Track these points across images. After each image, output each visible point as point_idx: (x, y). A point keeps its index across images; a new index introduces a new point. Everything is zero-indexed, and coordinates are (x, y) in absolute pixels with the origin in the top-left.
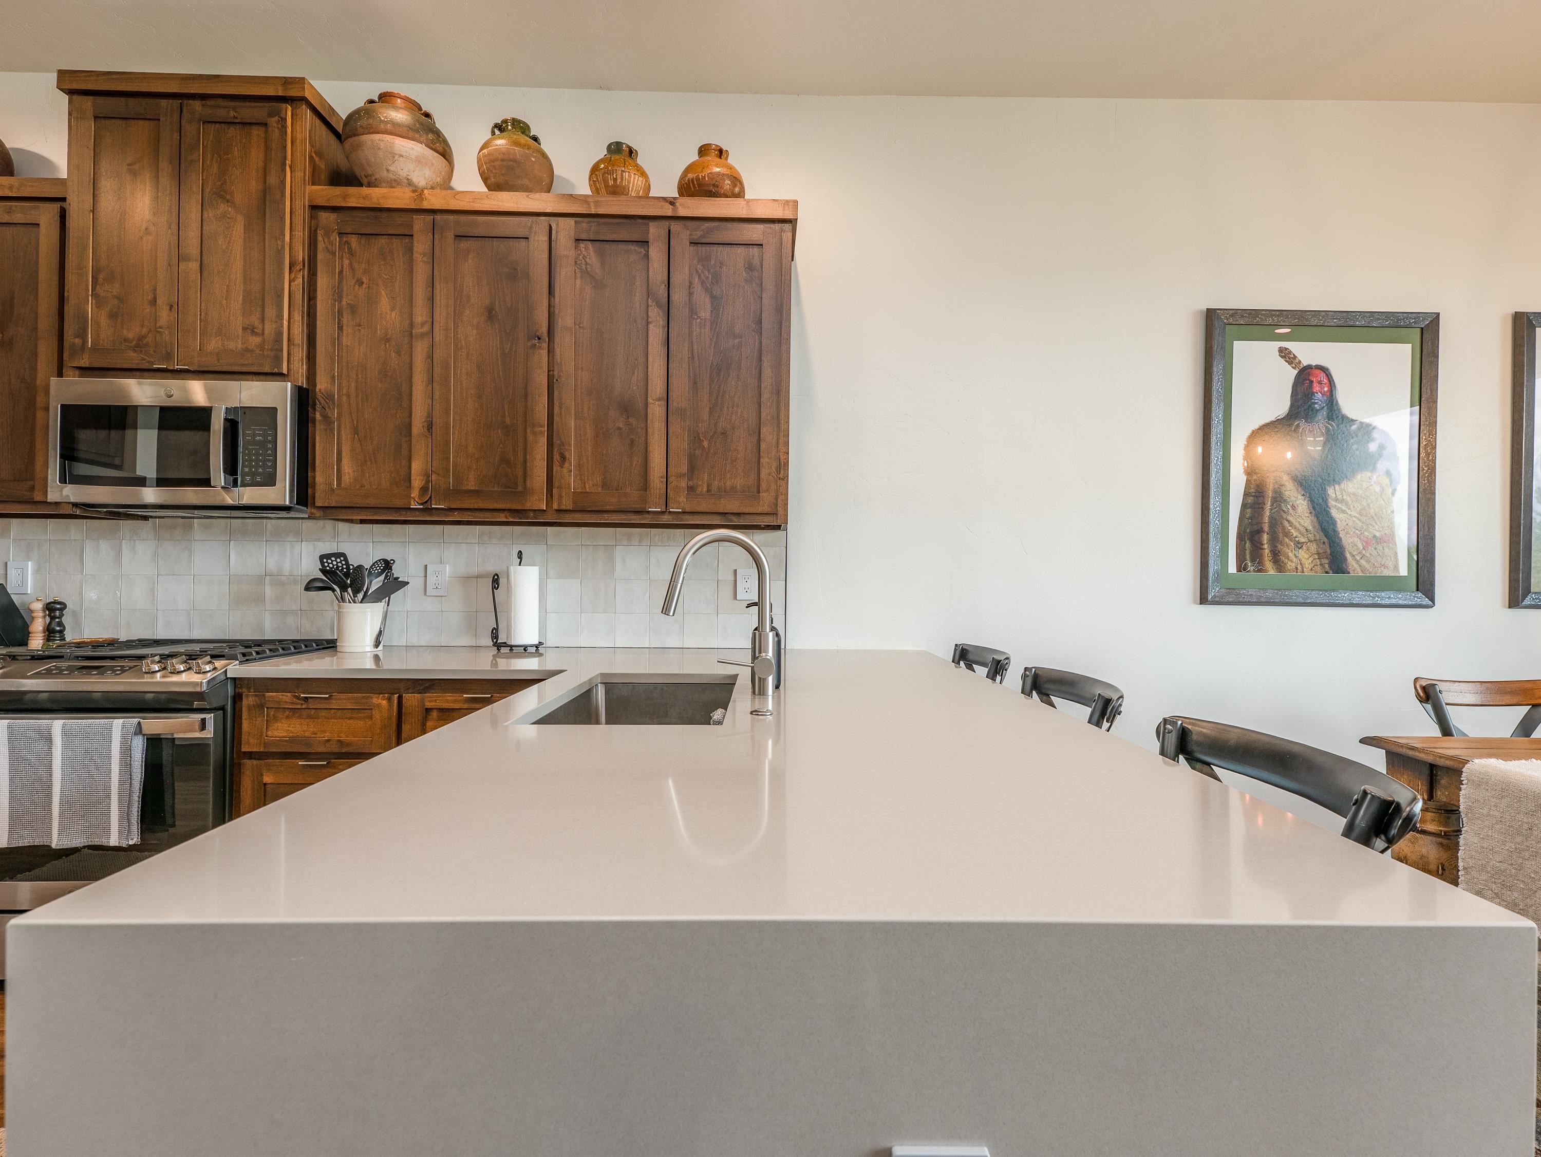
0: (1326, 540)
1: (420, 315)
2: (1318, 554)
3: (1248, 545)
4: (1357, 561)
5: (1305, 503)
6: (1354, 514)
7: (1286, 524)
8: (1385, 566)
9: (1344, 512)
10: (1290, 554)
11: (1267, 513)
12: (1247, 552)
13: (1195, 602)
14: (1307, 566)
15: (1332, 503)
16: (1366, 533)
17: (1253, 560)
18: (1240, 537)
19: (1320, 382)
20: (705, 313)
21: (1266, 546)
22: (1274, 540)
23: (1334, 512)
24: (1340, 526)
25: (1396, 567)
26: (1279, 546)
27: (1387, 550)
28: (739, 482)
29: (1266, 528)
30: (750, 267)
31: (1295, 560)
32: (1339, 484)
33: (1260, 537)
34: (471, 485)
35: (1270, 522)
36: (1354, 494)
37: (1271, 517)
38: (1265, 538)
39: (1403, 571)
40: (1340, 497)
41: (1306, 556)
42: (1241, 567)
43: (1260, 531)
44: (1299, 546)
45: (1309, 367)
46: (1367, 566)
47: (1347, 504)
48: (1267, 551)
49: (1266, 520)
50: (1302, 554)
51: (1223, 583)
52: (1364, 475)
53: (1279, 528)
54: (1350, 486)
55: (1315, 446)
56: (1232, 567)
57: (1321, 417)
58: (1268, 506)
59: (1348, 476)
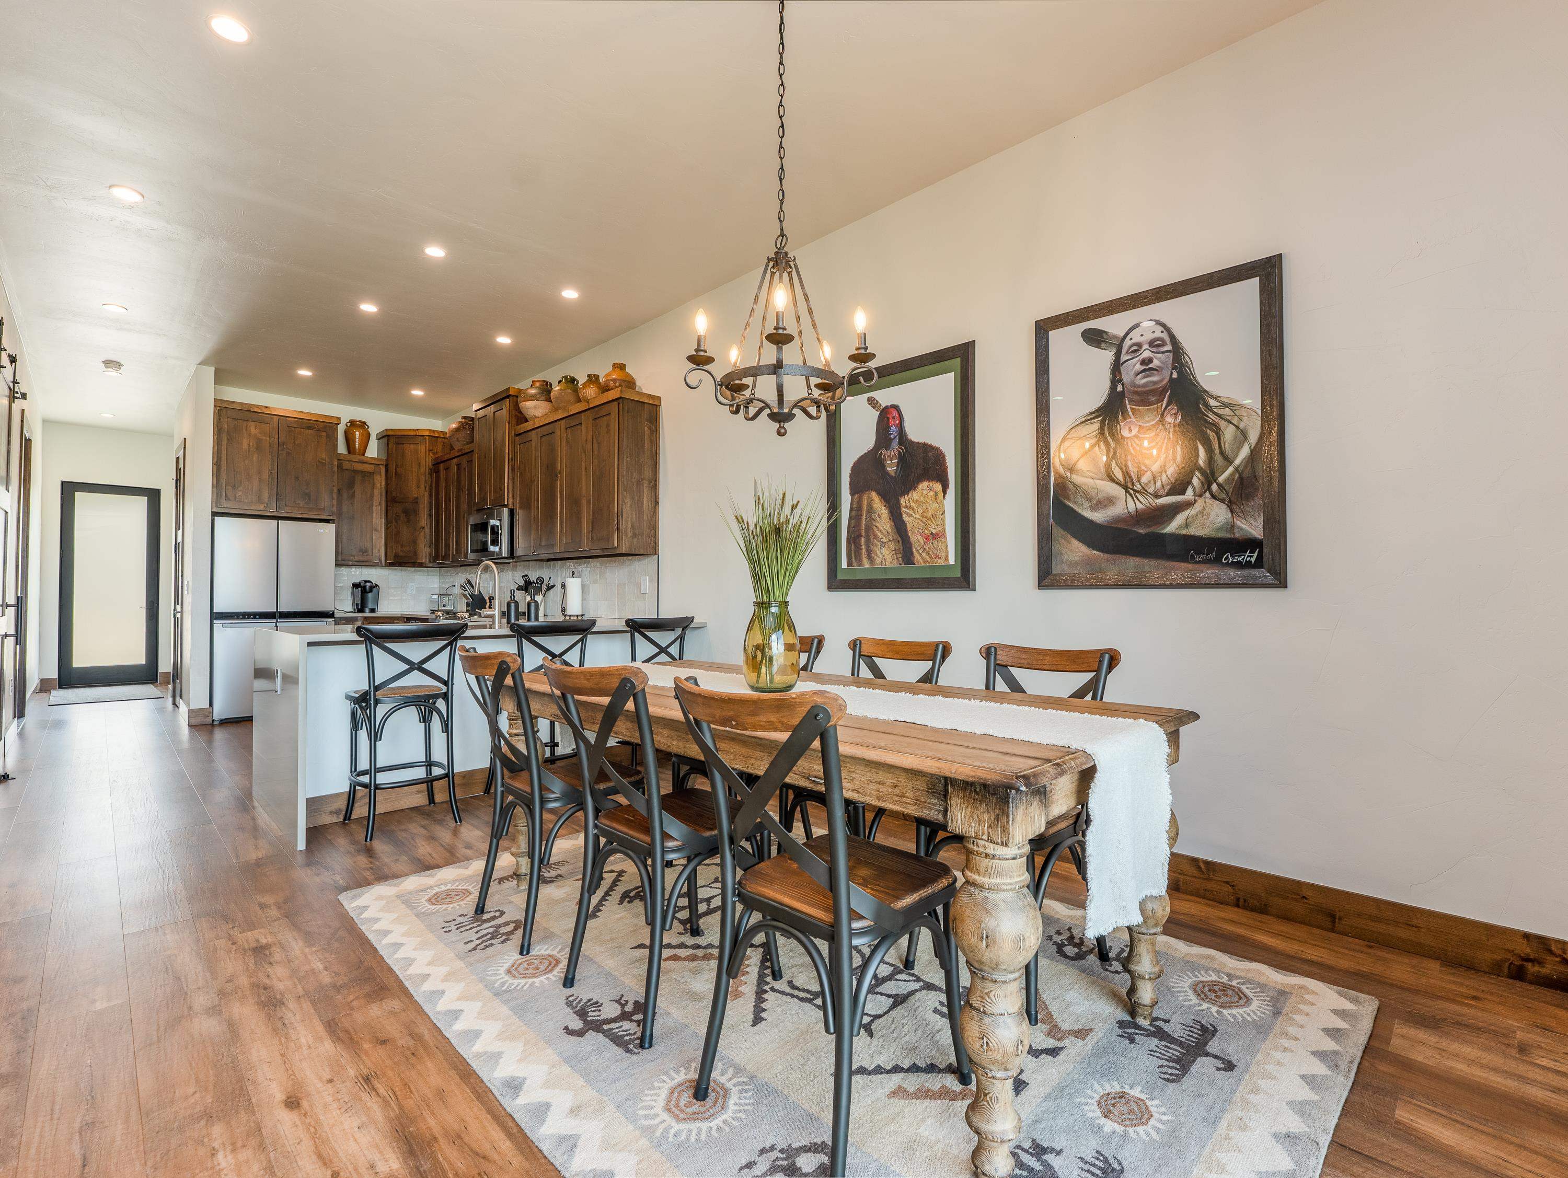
0: (899, 539)
2: (895, 550)
3: (853, 547)
4: (920, 554)
5: (886, 512)
6: (918, 516)
7: (875, 529)
8: (938, 557)
9: (911, 516)
10: (878, 552)
11: (864, 522)
12: (853, 552)
14: (888, 560)
15: (903, 509)
16: (926, 532)
17: (856, 557)
18: (849, 541)
19: (893, 418)
20: (596, 452)
21: (863, 547)
22: (868, 542)
23: (905, 516)
24: (909, 527)
25: (947, 559)
26: (871, 546)
27: (940, 544)
28: (604, 533)
29: (863, 534)
30: (607, 425)
31: (881, 556)
32: (908, 494)
33: (860, 540)
34: (543, 543)
35: (866, 528)
36: (917, 500)
37: (866, 525)
38: (863, 540)
39: (952, 561)
40: (908, 504)
41: (888, 553)
42: (849, 563)
43: (860, 535)
44: (883, 544)
45: (886, 407)
46: (927, 558)
47: (913, 509)
48: (864, 550)
49: (863, 527)
50: (886, 551)
51: (840, 576)
52: (924, 485)
53: (871, 532)
54: (915, 495)
55: (892, 467)
56: (844, 565)
57: (895, 444)
58: (864, 517)
59: (913, 487)
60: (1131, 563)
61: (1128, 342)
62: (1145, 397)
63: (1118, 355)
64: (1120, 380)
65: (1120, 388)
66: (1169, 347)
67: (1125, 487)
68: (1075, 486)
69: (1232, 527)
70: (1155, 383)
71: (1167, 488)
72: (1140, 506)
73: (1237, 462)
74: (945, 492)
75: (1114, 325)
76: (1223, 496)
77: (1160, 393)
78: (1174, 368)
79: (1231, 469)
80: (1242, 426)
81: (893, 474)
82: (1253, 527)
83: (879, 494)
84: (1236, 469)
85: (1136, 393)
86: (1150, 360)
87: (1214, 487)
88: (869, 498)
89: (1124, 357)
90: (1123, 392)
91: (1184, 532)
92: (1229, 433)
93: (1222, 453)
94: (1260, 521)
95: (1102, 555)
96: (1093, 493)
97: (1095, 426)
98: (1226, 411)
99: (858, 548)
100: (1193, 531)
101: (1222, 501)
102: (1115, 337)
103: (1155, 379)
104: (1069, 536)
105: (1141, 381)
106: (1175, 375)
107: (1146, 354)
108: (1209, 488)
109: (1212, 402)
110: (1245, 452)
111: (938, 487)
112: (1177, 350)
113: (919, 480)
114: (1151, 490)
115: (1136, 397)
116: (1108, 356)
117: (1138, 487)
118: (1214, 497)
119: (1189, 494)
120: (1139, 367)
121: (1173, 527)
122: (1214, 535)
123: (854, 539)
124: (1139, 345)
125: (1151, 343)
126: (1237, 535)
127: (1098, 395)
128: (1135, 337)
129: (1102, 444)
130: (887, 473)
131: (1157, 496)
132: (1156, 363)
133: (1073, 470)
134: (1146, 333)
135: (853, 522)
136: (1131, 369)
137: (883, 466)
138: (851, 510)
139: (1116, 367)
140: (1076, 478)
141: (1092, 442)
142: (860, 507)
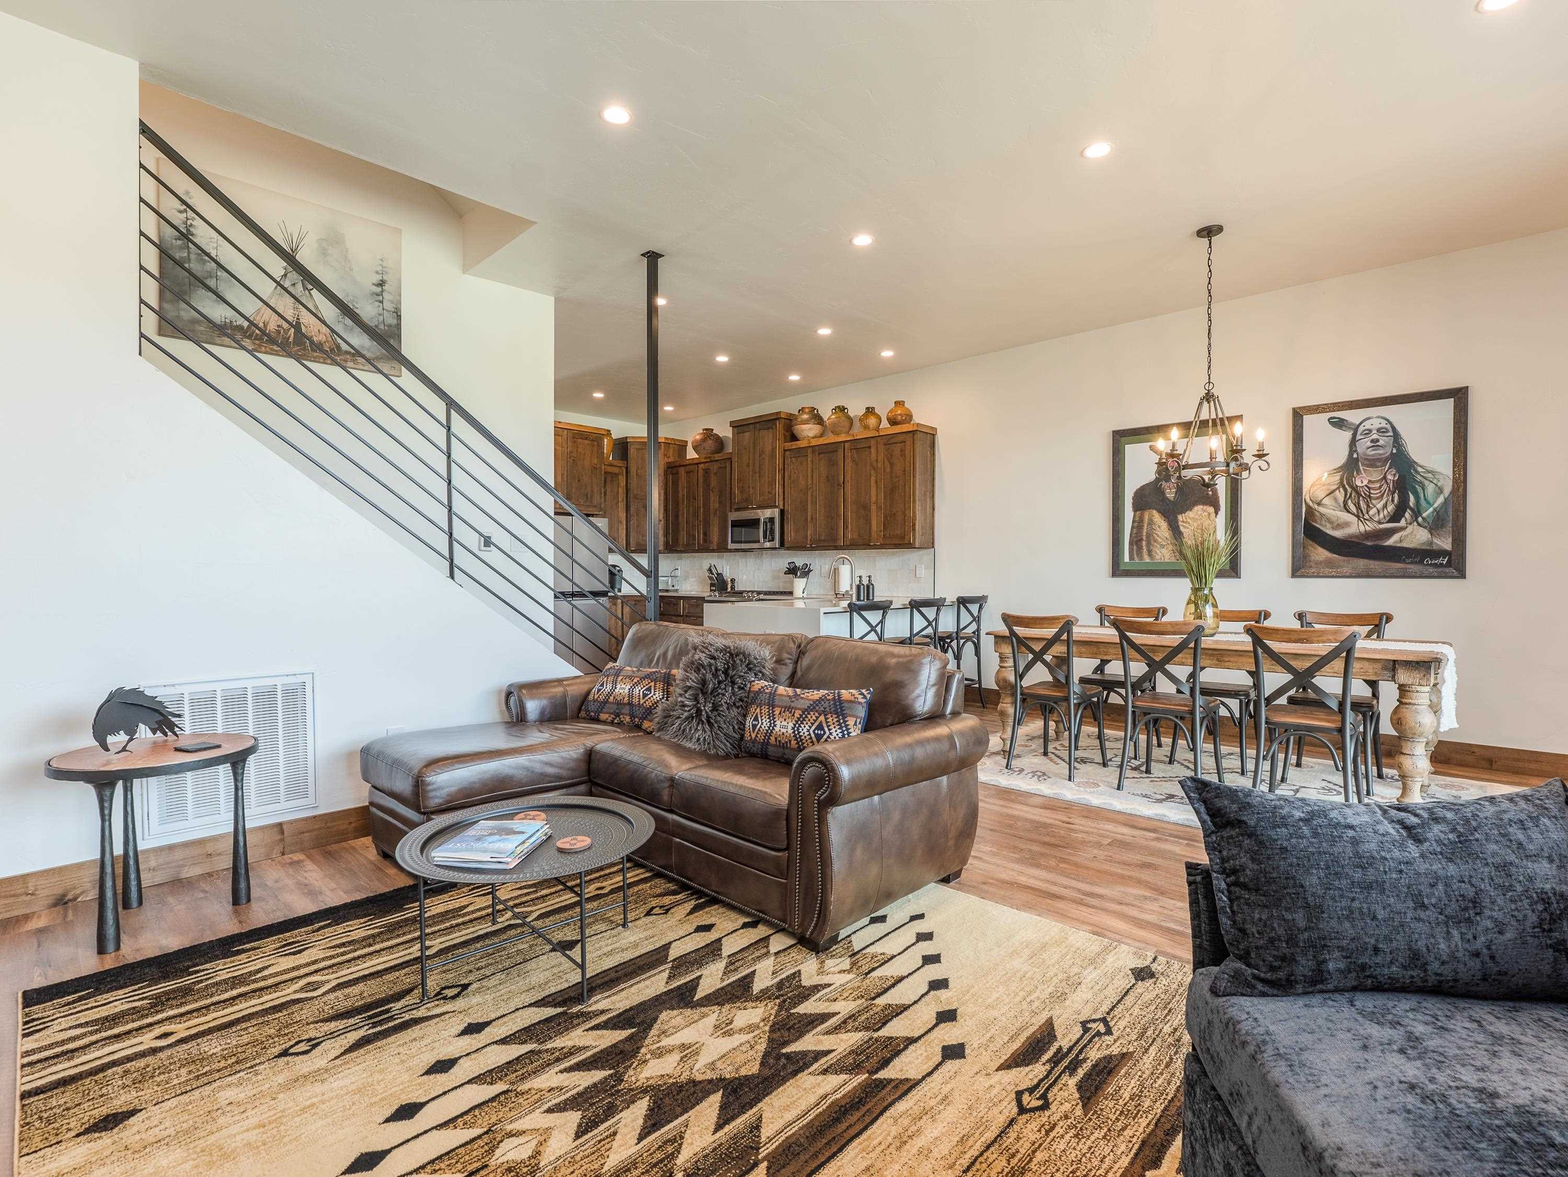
0: (1176, 543)
1: (810, 482)
2: (1172, 551)
3: (1135, 545)
5: (1165, 525)
6: (1193, 529)
7: (1155, 535)
9: (1187, 528)
10: (1158, 552)
11: (1145, 531)
12: (1134, 551)
13: (1110, 577)
14: (1166, 557)
15: (1180, 523)
17: (1138, 555)
18: (1131, 544)
20: (888, 470)
21: (1144, 548)
22: (1149, 544)
23: (1182, 529)
24: (1185, 535)
26: (1152, 548)
28: (899, 532)
29: (1145, 538)
30: (902, 451)
31: (1160, 554)
32: (1185, 513)
33: (1141, 543)
34: (823, 538)
35: (1146, 535)
36: (1193, 518)
37: (1147, 533)
38: (1144, 543)
40: (1185, 520)
41: (1166, 552)
42: (1131, 558)
43: (1141, 540)
44: (1163, 546)
47: (1189, 524)
48: (1145, 550)
49: (1144, 534)
50: (1164, 551)
51: (1122, 567)
52: (1198, 508)
53: (1151, 538)
54: (1190, 514)
55: (1170, 494)
56: (1127, 559)
58: (1145, 527)
59: (1190, 508)
60: (1362, 563)
61: (1361, 428)
62: (1372, 463)
63: (1354, 435)
64: (1356, 451)
65: (1355, 456)
66: (1391, 434)
67: (1358, 517)
68: (1321, 514)
69: (1431, 543)
70: (1380, 455)
71: (1387, 519)
72: (1368, 528)
73: (1436, 505)
74: (1216, 513)
75: (1353, 416)
76: (1426, 524)
77: (1384, 461)
78: (1394, 446)
79: (1431, 509)
80: (1439, 484)
81: (1172, 499)
82: (1445, 543)
83: (1159, 512)
84: (1435, 510)
85: (1366, 459)
86: (1378, 441)
87: (1420, 519)
88: (1149, 514)
89: (1358, 437)
90: (1357, 460)
91: (1399, 545)
92: (1430, 488)
93: (1425, 499)
94: (1450, 540)
95: (1340, 557)
96: (1334, 519)
97: (1337, 477)
98: (1430, 475)
99: (1140, 548)
100: (1404, 545)
101: (1425, 527)
102: (1352, 424)
103: (1381, 452)
104: (1316, 546)
105: (1371, 452)
106: (1394, 451)
107: (1375, 436)
108: (1416, 520)
109: (1420, 469)
110: (1441, 500)
111: (1211, 510)
112: (1396, 435)
113: (1195, 504)
114: (1376, 519)
115: (1366, 462)
116: (1348, 435)
117: (1367, 517)
118: (1419, 525)
119: (1403, 523)
120: (1369, 444)
121: (1391, 542)
122: (1419, 547)
123: (1136, 541)
124: (1370, 431)
125: (1378, 430)
126: (1435, 548)
128: (1367, 425)
129: (1341, 489)
130: (1167, 498)
131: (1380, 522)
132: (1381, 442)
133: (1319, 504)
134: (1376, 424)
135: (1135, 530)
136: (1364, 445)
137: (1163, 493)
138: (1133, 522)
139: (1353, 443)
140: (1321, 509)
141: (1335, 487)
142: (1141, 520)
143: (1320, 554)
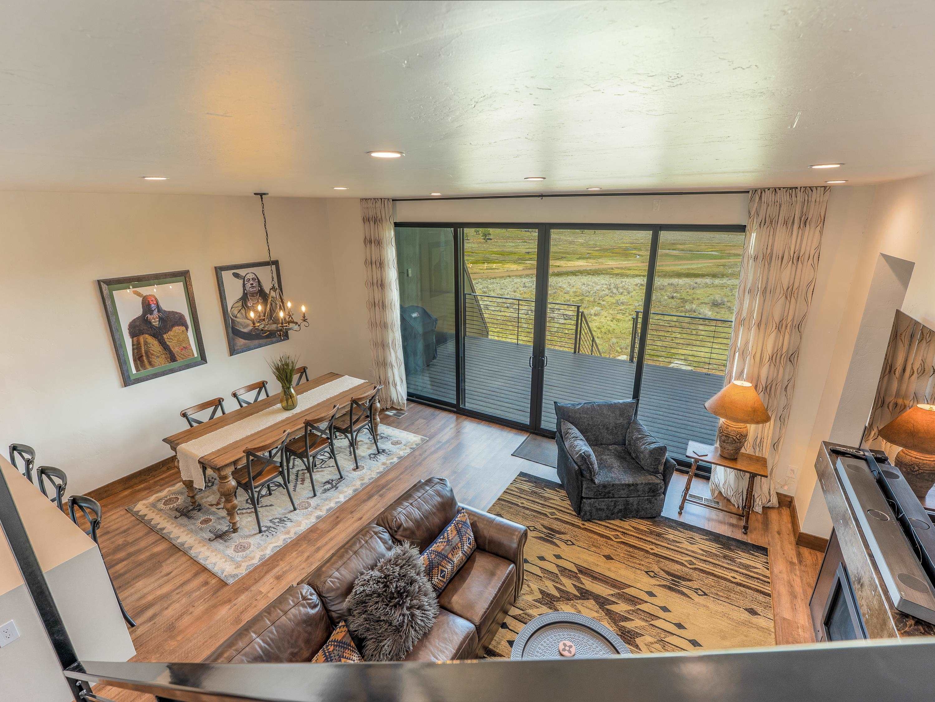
0: (167, 353)
2: (166, 358)
3: (138, 362)
4: (180, 356)
6: (175, 342)
7: (151, 351)
8: (189, 355)
9: (171, 342)
10: (155, 361)
11: (143, 350)
12: (139, 364)
13: (123, 387)
14: (162, 363)
15: (166, 340)
16: (181, 347)
17: (141, 367)
18: (135, 360)
19: (153, 301)
21: (145, 360)
22: (148, 357)
23: (168, 343)
24: (171, 347)
25: (193, 355)
26: (150, 359)
27: (189, 351)
29: (144, 354)
31: (157, 362)
32: (167, 333)
36: (173, 336)
37: (145, 351)
38: (144, 358)
39: (196, 355)
40: (169, 337)
42: (137, 370)
43: (142, 356)
44: (158, 357)
45: (146, 296)
46: (184, 357)
47: (172, 339)
48: (146, 362)
49: (143, 352)
50: (160, 359)
51: (132, 378)
52: (175, 329)
53: (149, 353)
54: (171, 333)
55: (156, 323)
56: (134, 371)
57: (156, 312)
58: (143, 347)
59: (170, 329)
61: (246, 278)
62: (253, 295)
63: (244, 281)
64: (245, 289)
66: (257, 281)
68: (237, 322)
70: (255, 291)
74: (187, 330)
75: (242, 272)
77: (257, 294)
78: (259, 287)
81: (157, 326)
83: (150, 335)
85: (250, 293)
88: (144, 338)
89: (246, 283)
90: (247, 293)
95: (249, 341)
96: (242, 324)
97: (240, 303)
99: (142, 362)
102: (242, 276)
103: (255, 289)
104: (238, 338)
105: (251, 290)
106: (260, 289)
107: (252, 282)
111: (184, 328)
112: (259, 282)
113: (173, 326)
115: (251, 295)
116: (241, 281)
120: (250, 286)
123: (139, 358)
124: (249, 279)
125: (252, 279)
127: (240, 294)
128: (248, 276)
129: (243, 309)
130: (154, 326)
132: (254, 285)
133: (236, 317)
134: (250, 276)
135: (136, 351)
136: (248, 286)
137: (150, 323)
138: (133, 345)
139: (244, 285)
140: (238, 320)
141: (240, 308)
142: (139, 343)
143: (241, 342)
